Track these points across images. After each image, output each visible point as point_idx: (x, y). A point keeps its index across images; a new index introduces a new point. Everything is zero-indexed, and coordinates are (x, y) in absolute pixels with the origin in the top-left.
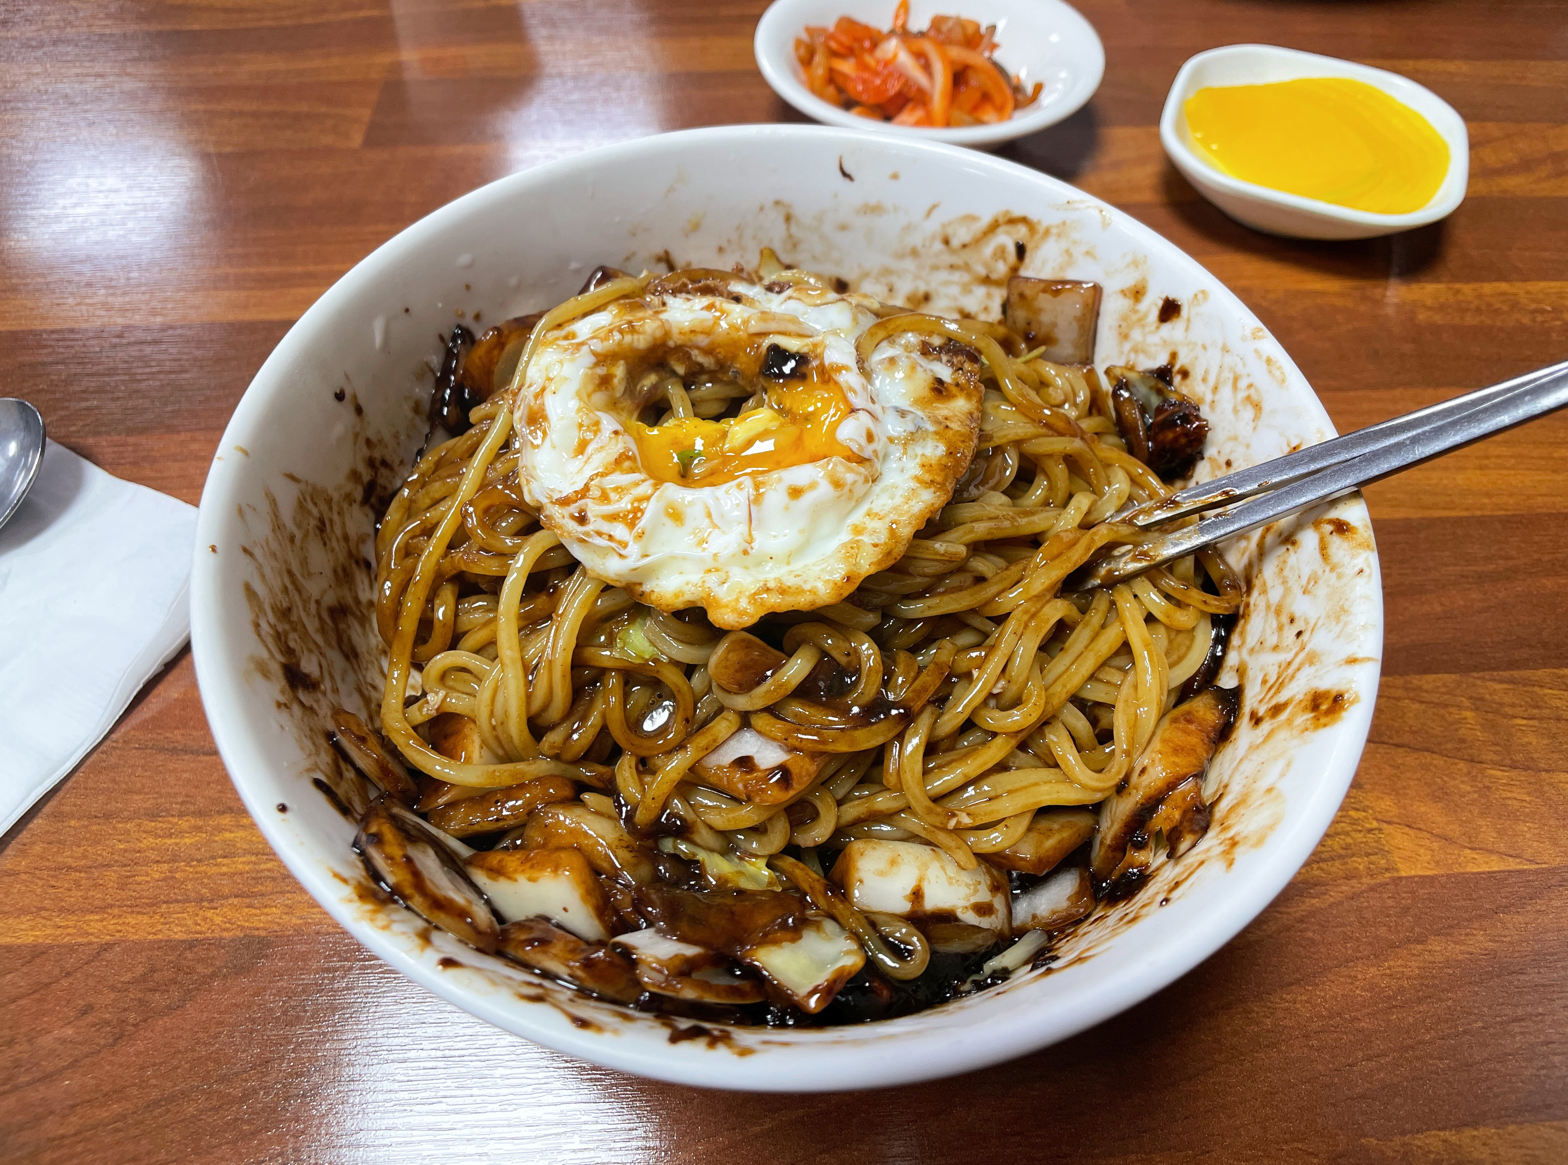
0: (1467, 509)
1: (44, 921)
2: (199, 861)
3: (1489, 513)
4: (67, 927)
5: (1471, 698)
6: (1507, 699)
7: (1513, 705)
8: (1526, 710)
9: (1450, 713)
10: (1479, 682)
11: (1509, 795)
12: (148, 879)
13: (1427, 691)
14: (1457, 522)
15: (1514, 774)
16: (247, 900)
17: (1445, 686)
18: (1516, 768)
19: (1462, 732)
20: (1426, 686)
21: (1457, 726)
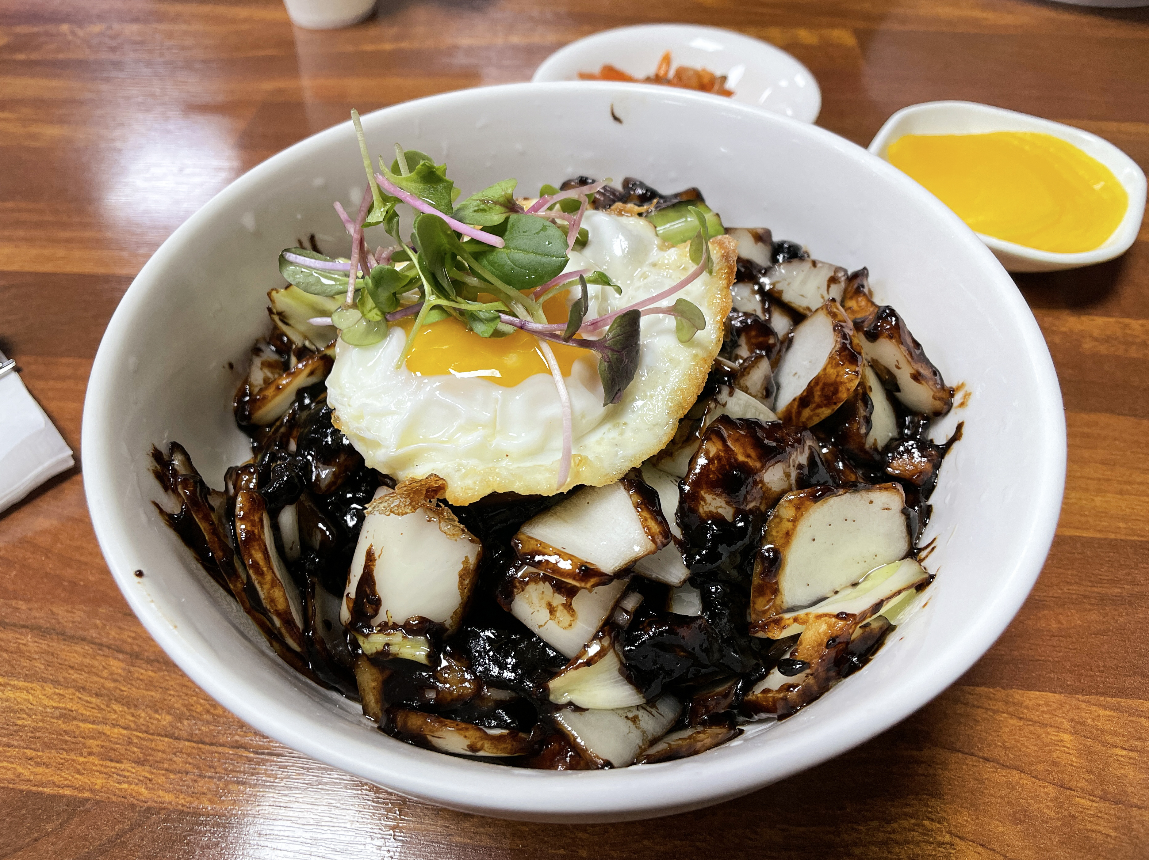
0: (1101, 531)
3: (1123, 538)
5: (1072, 720)
6: (1108, 727)
7: (1115, 734)
8: (1128, 741)
9: (1048, 733)
10: (1083, 705)
11: (1094, 827)
13: (1027, 708)
14: (1088, 542)
15: (1102, 805)
17: (1047, 704)
18: (1106, 800)
19: (1055, 755)
20: (1027, 703)
21: (1053, 748)
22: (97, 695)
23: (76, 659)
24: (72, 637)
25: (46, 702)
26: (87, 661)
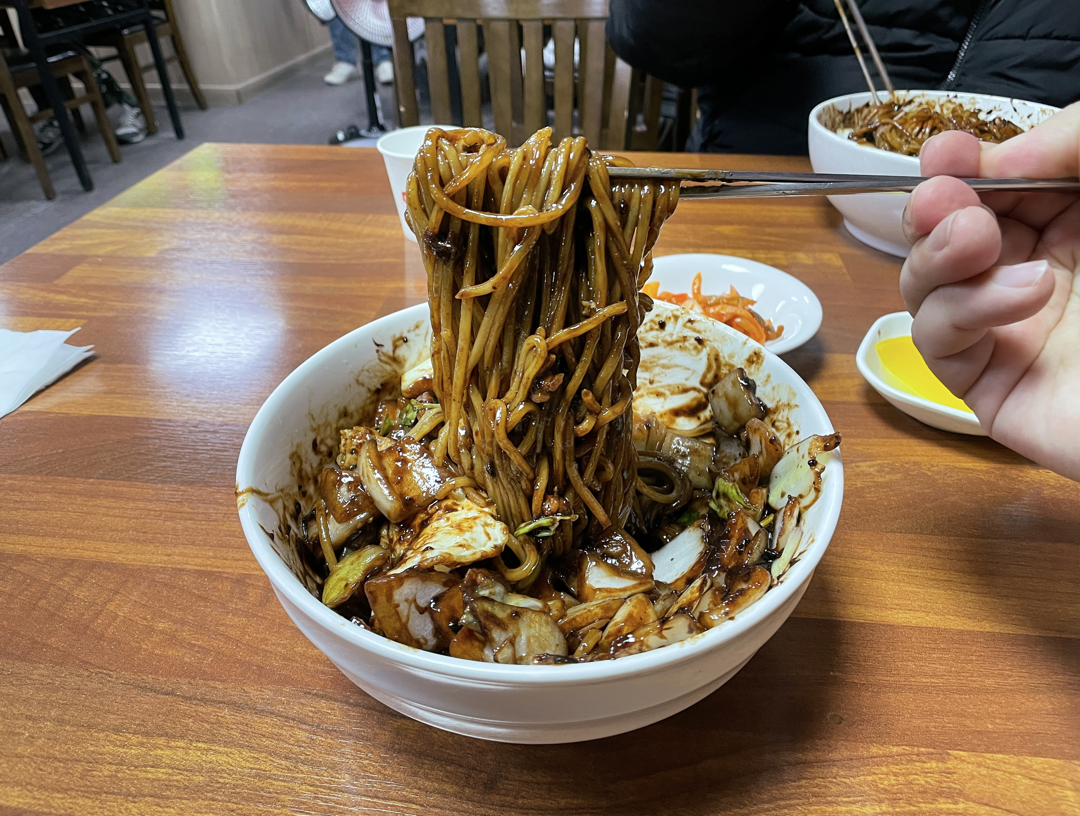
1: (27, 793)
2: (136, 767)
4: (39, 799)
12: (100, 774)
16: (156, 800)
22: (286, 758)
23: (265, 729)
24: (263, 711)
25: (243, 763)
26: (276, 731)
